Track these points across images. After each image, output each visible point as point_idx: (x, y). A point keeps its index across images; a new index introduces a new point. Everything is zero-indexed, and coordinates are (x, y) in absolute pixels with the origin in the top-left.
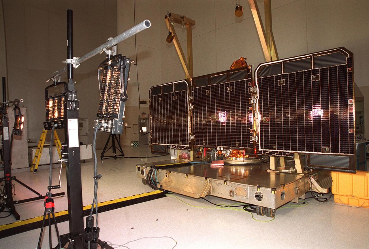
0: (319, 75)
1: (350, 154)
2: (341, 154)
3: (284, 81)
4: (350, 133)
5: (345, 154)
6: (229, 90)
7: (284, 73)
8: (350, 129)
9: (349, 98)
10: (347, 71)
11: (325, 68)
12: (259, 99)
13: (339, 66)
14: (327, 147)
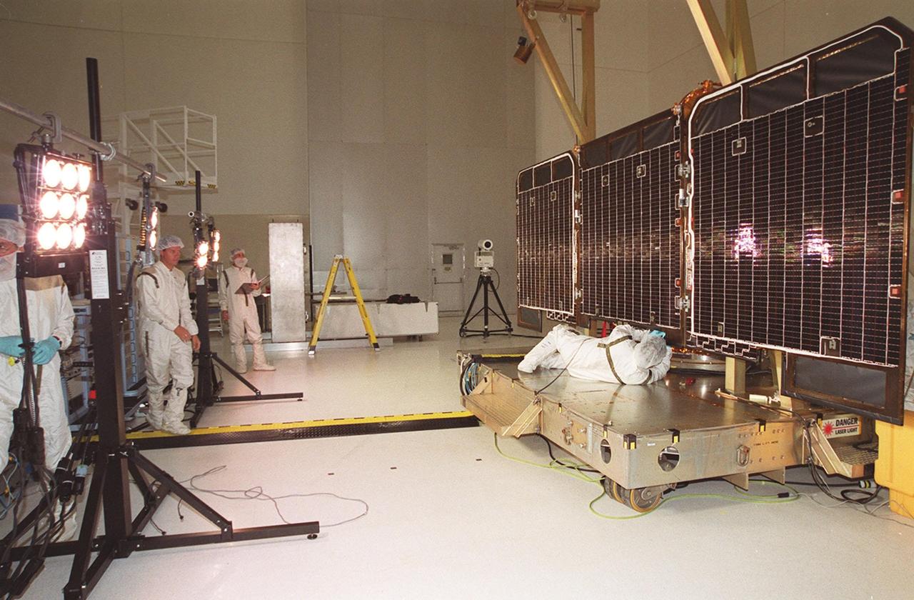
0: (822, 118)
1: (888, 363)
2: (865, 362)
3: (743, 140)
4: (892, 297)
5: (876, 364)
6: (641, 175)
7: (745, 120)
8: (892, 285)
9: (894, 186)
10: (895, 96)
11: (837, 93)
12: (695, 195)
13: (874, 82)
14: (833, 338)
